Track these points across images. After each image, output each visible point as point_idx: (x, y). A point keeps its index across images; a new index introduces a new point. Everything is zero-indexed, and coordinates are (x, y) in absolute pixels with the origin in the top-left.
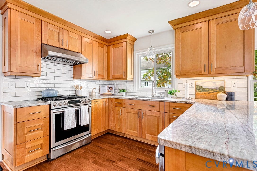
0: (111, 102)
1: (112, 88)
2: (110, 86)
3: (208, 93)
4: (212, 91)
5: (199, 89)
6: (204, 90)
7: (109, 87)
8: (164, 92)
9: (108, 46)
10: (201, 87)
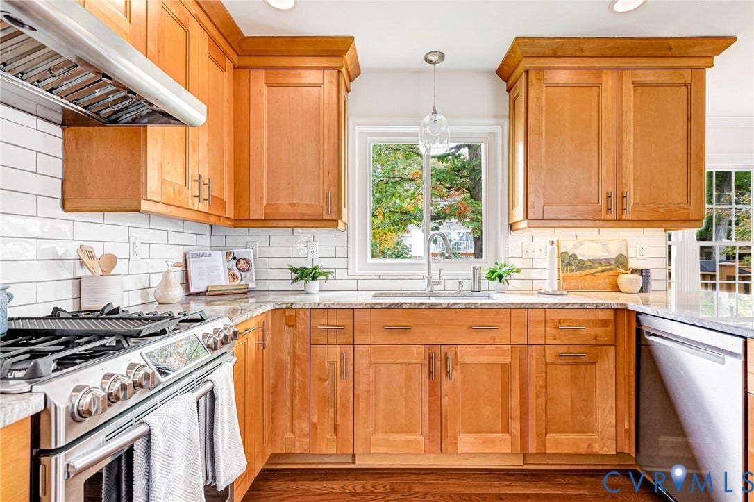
0: (286, 327)
1: (248, 262)
2: (239, 253)
3: (591, 274)
4: (601, 269)
5: (569, 262)
6: (582, 265)
7: (234, 258)
8: (470, 272)
9: (240, 68)
10: (574, 257)
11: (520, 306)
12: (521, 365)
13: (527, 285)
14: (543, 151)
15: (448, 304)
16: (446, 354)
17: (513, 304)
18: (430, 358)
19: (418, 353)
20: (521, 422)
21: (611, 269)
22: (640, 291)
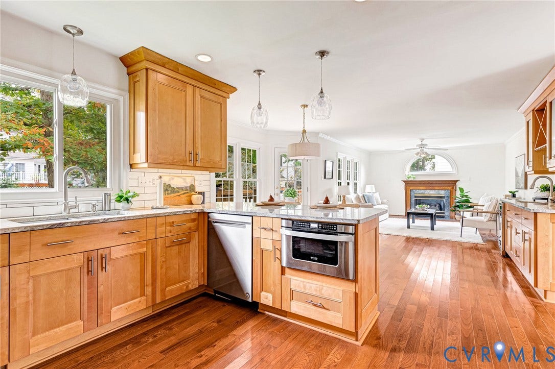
3: (178, 195)
4: (183, 192)
5: (168, 189)
6: (173, 190)
10: (169, 186)
11: (152, 216)
12: (152, 252)
13: (142, 204)
14: (157, 121)
15: (104, 219)
16: (102, 255)
17: (148, 215)
18: (88, 260)
19: (78, 260)
20: (152, 286)
21: (188, 193)
22: (202, 204)
